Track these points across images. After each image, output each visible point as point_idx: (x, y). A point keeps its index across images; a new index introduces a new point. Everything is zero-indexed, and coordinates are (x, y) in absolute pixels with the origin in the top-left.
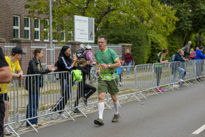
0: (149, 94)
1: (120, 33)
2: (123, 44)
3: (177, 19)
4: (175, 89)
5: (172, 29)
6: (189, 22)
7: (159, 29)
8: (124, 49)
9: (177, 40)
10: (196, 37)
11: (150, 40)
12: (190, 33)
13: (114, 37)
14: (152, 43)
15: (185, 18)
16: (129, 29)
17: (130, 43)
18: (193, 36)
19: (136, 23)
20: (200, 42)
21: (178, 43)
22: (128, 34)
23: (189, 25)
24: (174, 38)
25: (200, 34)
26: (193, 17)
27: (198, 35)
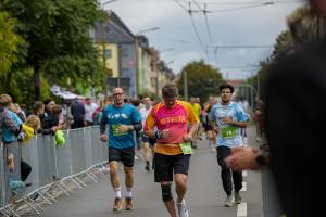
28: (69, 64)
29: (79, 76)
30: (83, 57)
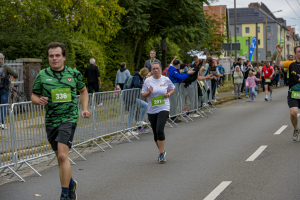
0: (87, 151)
1: (19, 38)
2: (26, 60)
3: (122, 10)
4: (133, 139)
5: (114, 29)
6: (144, 15)
7: (93, 29)
8: (27, 68)
9: (123, 49)
10: (155, 45)
11: (74, 52)
12: (145, 37)
13: (7, 46)
14: (78, 56)
15: (136, 10)
16: (34, 30)
17: (38, 56)
18: (150, 42)
19: (48, 20)
20: (164, 52)
21: (124, 55)
22: (33, 40)
23: (143, 22)
24: (117, 47)
25: (164, 37)
26: (151, 7)
27: (158, 39)
28: (182, 32)
29: (190, 41)
30: (193, 26)
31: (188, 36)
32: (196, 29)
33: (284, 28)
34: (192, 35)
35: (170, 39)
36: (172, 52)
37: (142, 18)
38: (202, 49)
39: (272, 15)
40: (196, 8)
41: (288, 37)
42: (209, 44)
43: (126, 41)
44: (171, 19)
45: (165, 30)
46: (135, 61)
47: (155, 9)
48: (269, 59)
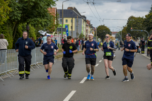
28: (38, 21)
29: (42, 26)
31: (41, 23)
32: (45, 20)
33: (85, 21)
34: (43, 23)
35: (32, 25)
36: (31, 31)
37: (17, 13)
38: (46, 30)
39: (80, 14)
40: (45, 10)
41: (87, 26)
42: (50, 28)
43: (9, 24)
44: (33, 14)
45: (30, 20)
46: (13, 35)
47: (24, 9)
48: (78, 36)
